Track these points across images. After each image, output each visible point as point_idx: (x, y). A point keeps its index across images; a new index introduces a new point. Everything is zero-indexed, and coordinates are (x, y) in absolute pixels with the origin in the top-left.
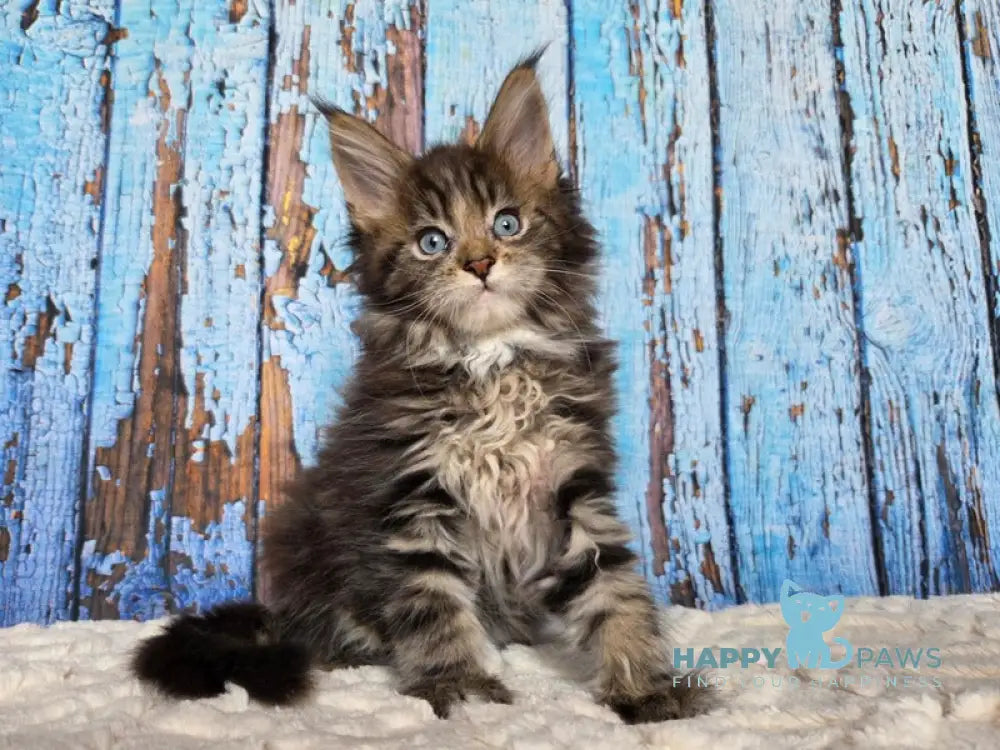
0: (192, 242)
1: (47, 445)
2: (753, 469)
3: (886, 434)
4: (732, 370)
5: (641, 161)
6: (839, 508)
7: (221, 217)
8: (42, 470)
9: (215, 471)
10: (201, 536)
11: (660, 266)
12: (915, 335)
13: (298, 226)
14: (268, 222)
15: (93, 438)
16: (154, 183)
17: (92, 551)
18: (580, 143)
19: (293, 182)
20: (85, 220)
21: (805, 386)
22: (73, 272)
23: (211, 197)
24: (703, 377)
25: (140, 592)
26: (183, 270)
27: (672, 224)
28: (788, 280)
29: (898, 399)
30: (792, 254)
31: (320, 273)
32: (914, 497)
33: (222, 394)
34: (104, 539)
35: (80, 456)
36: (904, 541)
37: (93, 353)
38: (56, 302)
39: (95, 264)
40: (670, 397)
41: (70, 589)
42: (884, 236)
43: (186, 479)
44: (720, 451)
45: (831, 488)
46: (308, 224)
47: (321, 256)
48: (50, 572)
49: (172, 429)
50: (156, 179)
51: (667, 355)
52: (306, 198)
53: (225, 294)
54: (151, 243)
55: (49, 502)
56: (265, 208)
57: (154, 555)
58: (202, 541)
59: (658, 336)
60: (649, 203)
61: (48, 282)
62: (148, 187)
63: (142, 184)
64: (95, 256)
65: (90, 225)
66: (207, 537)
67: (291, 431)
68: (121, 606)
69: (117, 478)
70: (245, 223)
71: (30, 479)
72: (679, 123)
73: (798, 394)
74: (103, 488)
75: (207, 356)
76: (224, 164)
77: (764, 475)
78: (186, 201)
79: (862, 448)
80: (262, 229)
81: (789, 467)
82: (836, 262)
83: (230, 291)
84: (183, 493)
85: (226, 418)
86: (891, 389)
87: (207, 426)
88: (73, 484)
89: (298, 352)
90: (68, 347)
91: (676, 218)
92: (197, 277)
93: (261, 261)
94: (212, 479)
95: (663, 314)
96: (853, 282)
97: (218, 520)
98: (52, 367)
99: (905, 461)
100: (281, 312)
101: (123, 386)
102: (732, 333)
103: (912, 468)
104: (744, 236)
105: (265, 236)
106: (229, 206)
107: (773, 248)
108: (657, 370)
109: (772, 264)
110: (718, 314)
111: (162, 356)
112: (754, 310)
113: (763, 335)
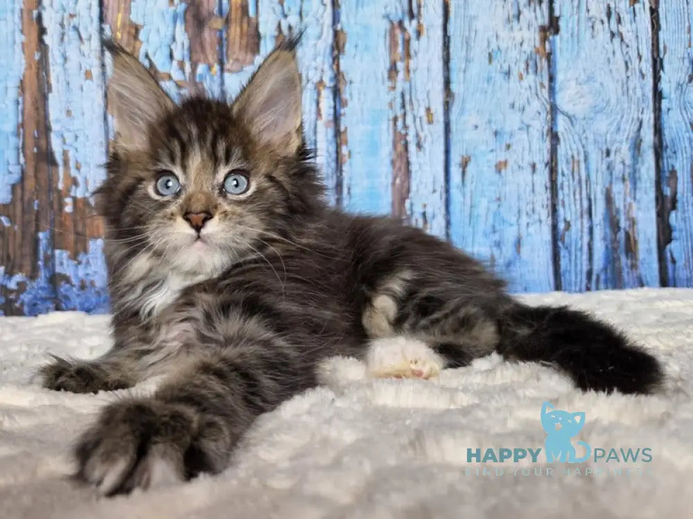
0: (53, 55)
2: (467, 209)
3: (569, 180)
4: (454, 137)
6: (529, 234)
7: (71, 34)
9: (82, 218)
10: (76, 262)
11: (401, 60)
12: (596, 106)
13: (129, 38)
14: (107, 35)
16: (22, 11)
17: (3, 274)
19: (122, 5)
21: (508, 147)
23: (63, 19)
24: (432, 142)
25: (38, 299)
26: (48, 75)
27: (411, 27)
28: (499, 67)
29: (578, 154)
30: (503, 46)
32: (586, 225)
33: (83, 165)
34: (10, 264)
36: (576, 256)
40: (407, 158)
42: (576, 28)
43: (62, 225)
44: (444, 196)
45: (524, 219)
46: (136, 37)
47: (147, 60)
49: (49, 191)
50: (22, 6)
51: (405, 127)
52: (133, 17)
53: (80, 92)
54: (23, 56)
56: (103, 26)
57: (45, 277)
58: (76, 266)
59: (399, 113)
60: (394, 11)
62: (17, 13)
63: (13, 11)
66: (80, 263)
68: (26, 309)
69: (15, 224)
70: (90, 39)
73: (503, 153)
74: (6, 232)
75: (69, 138)
77: (475, 213)
78: (46, 23)
79: (548, 191)
80: (103, 42)
81: (494, 206)
82: (538, 52)
83: (82, 90)
84: (61, 234)
85: (86, 181)
86: (574, 147)
87: (73, 187)
91: (414, 22)
92: (58, 81)
93: (103, 65)
94: (80, 224)
95: (403, 95)
96: (549, 66)
97: (85, 251)
99: (581, 200)
101: (12, 160)
102: (455, 110)
103: (585, 204)
104: (467, 34)
106: (77, 25)
107: (489, 43)
108: (398, 139)
109: (487, 55)
110: (445, 96)
111: (38, 138)
112: (472, 91)
113: (478, 110)
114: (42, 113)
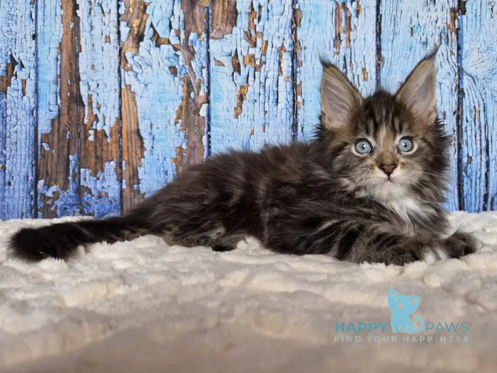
0: (83, 23)
1: (16, 132)
3: (471, 125)
7: (97, 9)
8: (14, 145)
9: (100, 145)
10: (95, 178)
11: (344, 32)
12: (493, 69)
13: (138, 13)
14: (122, 11)
15: (39, 129)
17: (42, 185)
20: (28, 13)
22: (24, 41)
25: (67, 205)
26: (79, 39)
27: (352, 7)
28: (419, 39)
29: (479, 106)
30: (422, 23)
31: (151, 39)
32: (484, 160)
33: (102, 106)
34: (48, 179)
35: (33, 137)
36: (476, 183)
37: (36, 84)
38: (16, 58)
39: (34, 37)
41: (32, 204)
42: (479, 10)
43: (86, 150)
46: (144, 12)
47: (152, 29)
48: (21, 195)
49: (78, 124)
53: (101, 52)
54: (62, 25)
55: (19, 161)
56: (120, 3)
57: (73, 189)
58: (95, 181)
61: (10, 47)
64: (34, 32)
65: (31, 16)
66: (98, 179)
67: (138, 124)
68: (58, 212)
69: (53, 149)
70: (110, 12)
71: (8, 149)
74: (46, 154)
75: (93, 85)
78: (79, 1)
80: (119, 15)
82: (449, 27)
83: (103, 50)
84: (85, 156)
85: (104, 118)
86: (476, 100)
87: (95, 122)
88: (31, 153)
89: (140, 83)
90: (24, 82)
91: (355, 4)
92: (86, 43)
93: (119, 33)
94: (99, 150)
95: (345, 59)
96: (458, 38)
97: (103, 171)
98: (16, 92)
99: (481, 140)
100: (130, 61)
101: (53, 102)
102: (384, 70)
103: (484, 144)
104: (394, 13)
105: (120, 19)
106: (101, 2)
107: (411, 20)
109: (410, 30)
110: (377, 59)
111: (71, 86)
112: (398, 56)
113: (403, 71)
114: (74, 67)
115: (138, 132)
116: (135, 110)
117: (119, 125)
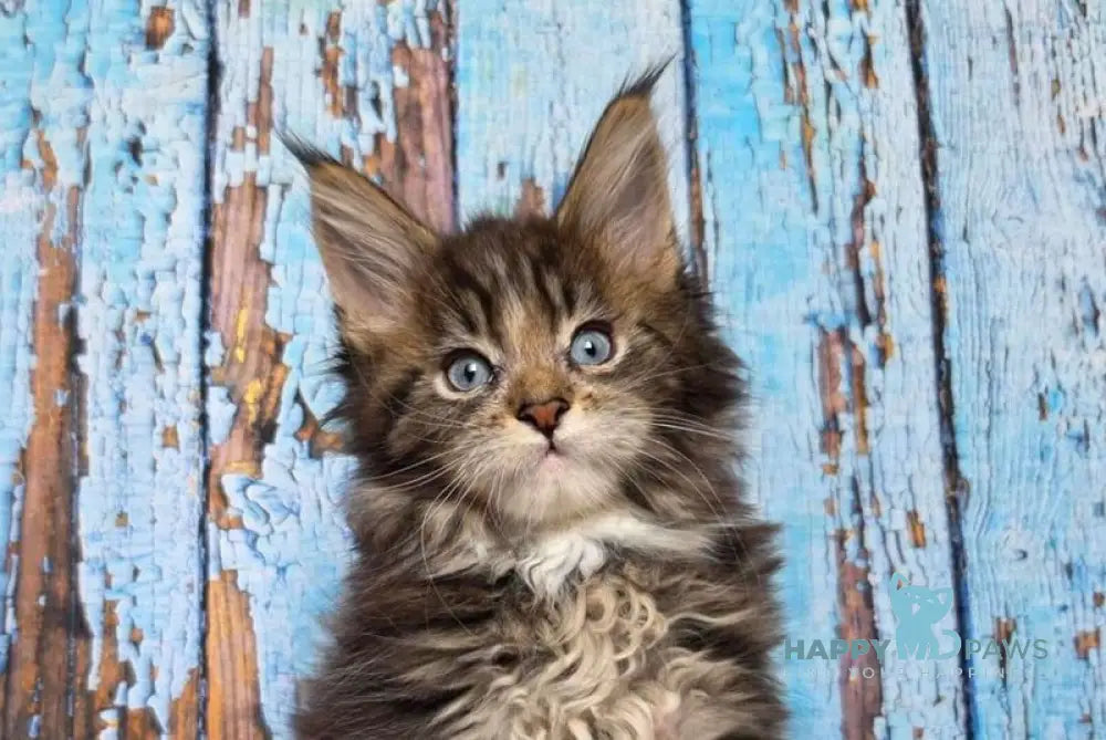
0: (95, 394)
4: (974, 577)
5: (810, 241)
7: (139, 352)
11: (848, 409)
13: (260, 363)
14: (213, 357)
16: (34, 304)
18: (708, 215)
19: (249, 295)
21: (1099, 600)
23: (123, 321)
26: (81, 438)
27: (864, 340)
28: (1063, 425)
30: (1068, 382)
31: (296, 436)
33: (145, 634)
40: (873, 622)
44: (962, 711)
46: (276, 359)
47: (298, 409)
49: (67, 693)
50: (36, 296)
51: (865, 553)
52: (271, 318)
53: (148, 475)
54: (30, 398)
56: (207, 335)
59: (849, 523)
60: (826, 306)
62: (25, 310)
63: (15, 307)
67: (256, 691)
70: (177, 362)
72: (871, 176)
73: (1090, 613)
75: (120, 573)
76: (142, 269)
78: (85, 329)
80: (204, 370)
81: (1079, 735)
83: (154, 469)
85: (152, 672)
87: (122, 686)
89: (265, 563)
91: (872, 331)
92: (103, 451)
93: (203, 419)
95: (855, 487)
100: (236, 501)
102: (973, 515)
104: (986, 355)
105: (208, 380)
106: (151, 334)
107: (1037, 375)
108: (849, 579)
109: (1036, 399)
110: (948, 486)
111: (50, 575)
112: (1008, 476)
113: (1026, 518)
114: (63, 519)
115: (257, 713)
116: (249, 644)
117: (198, 691)
